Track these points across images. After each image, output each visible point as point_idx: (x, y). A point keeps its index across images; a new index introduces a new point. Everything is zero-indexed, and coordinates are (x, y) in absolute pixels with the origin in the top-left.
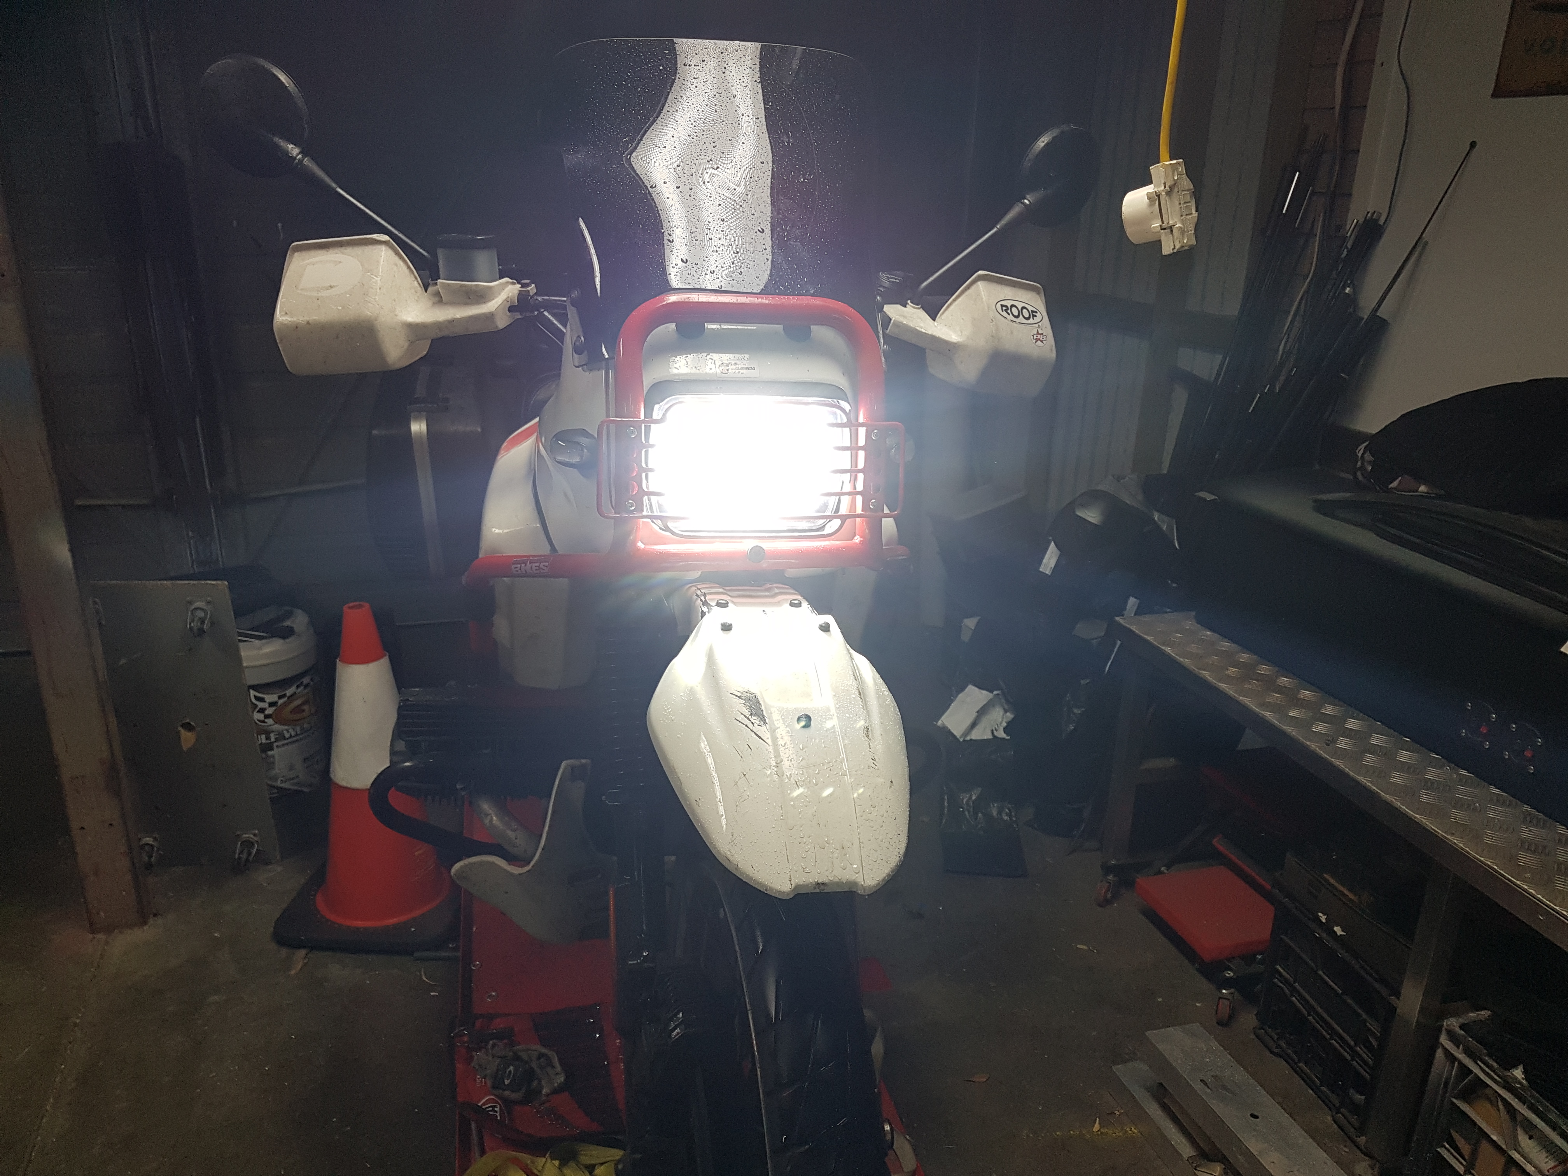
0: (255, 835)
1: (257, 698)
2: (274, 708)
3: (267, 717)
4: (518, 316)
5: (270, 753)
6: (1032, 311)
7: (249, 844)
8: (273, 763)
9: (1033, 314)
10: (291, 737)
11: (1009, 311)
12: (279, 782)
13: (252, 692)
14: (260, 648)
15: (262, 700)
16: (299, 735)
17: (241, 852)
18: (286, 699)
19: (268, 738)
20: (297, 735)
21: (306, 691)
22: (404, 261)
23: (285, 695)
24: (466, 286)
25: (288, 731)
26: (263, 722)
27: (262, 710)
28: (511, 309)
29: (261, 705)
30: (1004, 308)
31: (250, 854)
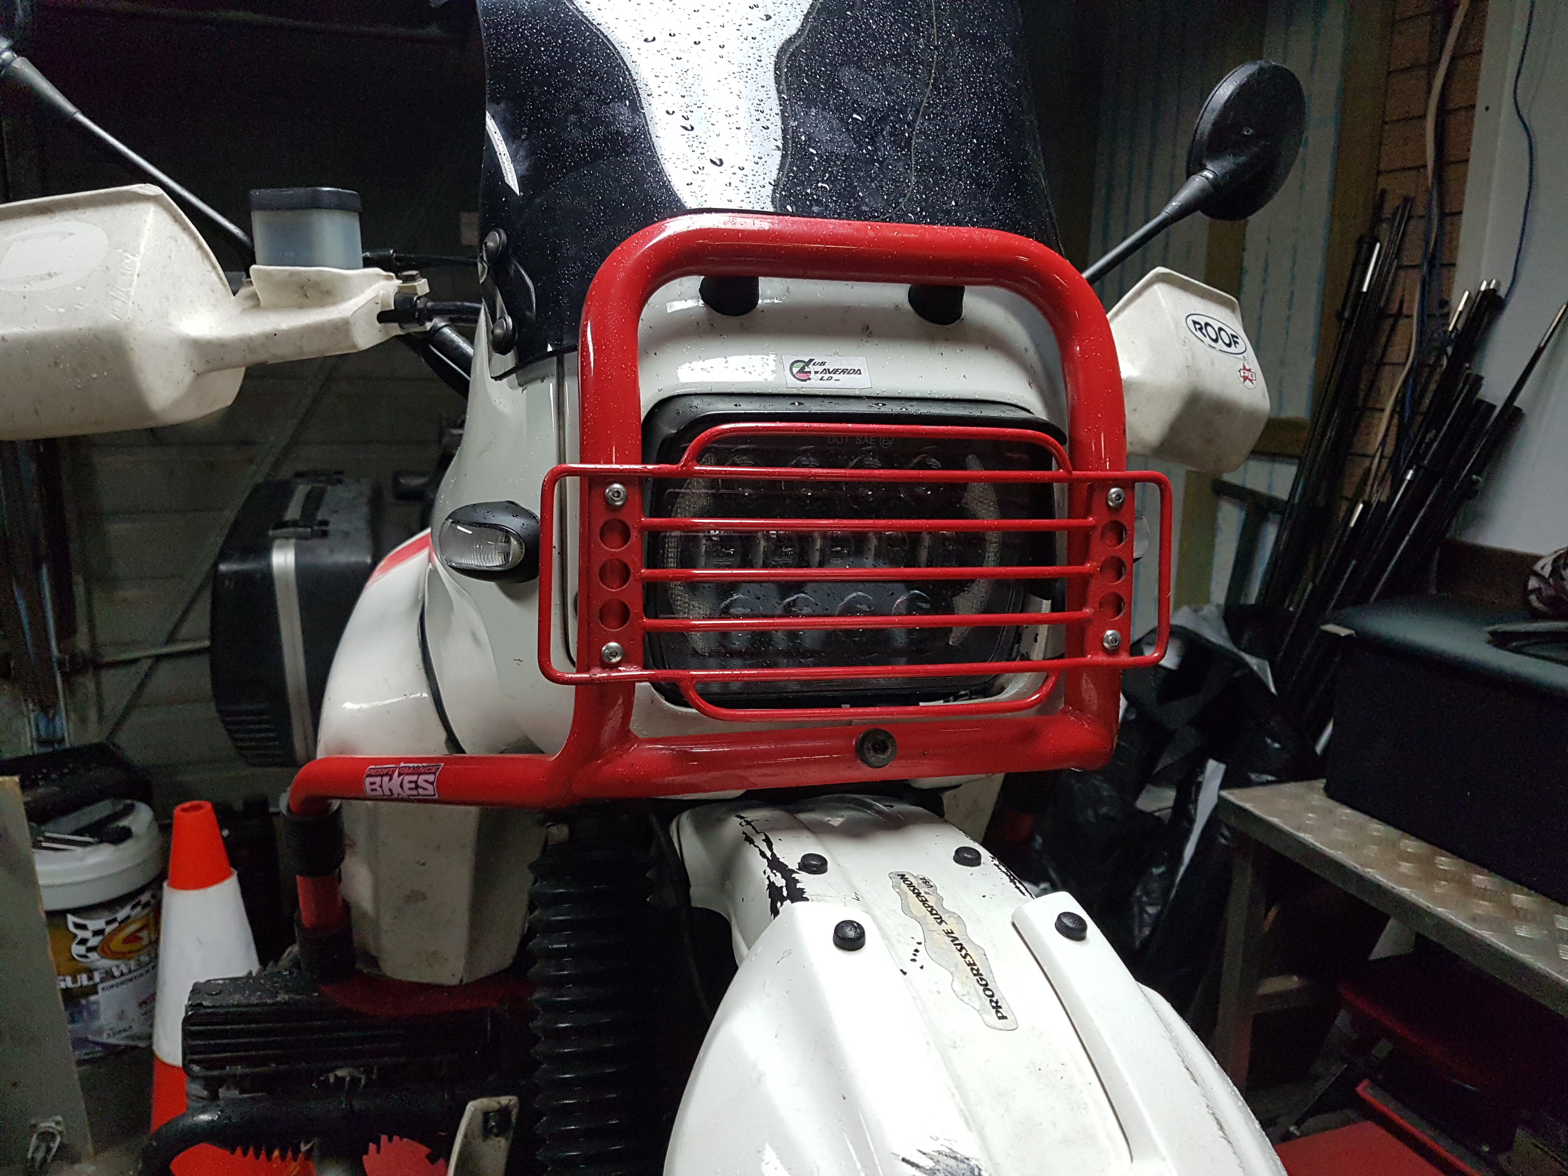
0: (58, 1123)
1: (77, 926)
2: (99, 938)
3: (89, 950)
4: (395, 329)
5: (93, 998)
6: (1233, 336)
7: (47, 1136)
8: (97, 1011)
9: (1233, 340)
10: (122, 974)
11: (1204, 331)
12: (105, 1036)
13: (71, 919)
14: (82, 859)
15: (84, 927)
16: (135, 971)
17: (37, 1149)
18: (116, 925)
19: (90, 978)
20: (130, 972)
21: (146, 911)
22: (191, 234)
23: (115, 920)
24: (299, 273)
25: (118, 967)
26: (85, 957)
27: (83, 942)
28: (383, 317)
29: (81, 934)
30: (1198, 326)
31: (49, 1150)
